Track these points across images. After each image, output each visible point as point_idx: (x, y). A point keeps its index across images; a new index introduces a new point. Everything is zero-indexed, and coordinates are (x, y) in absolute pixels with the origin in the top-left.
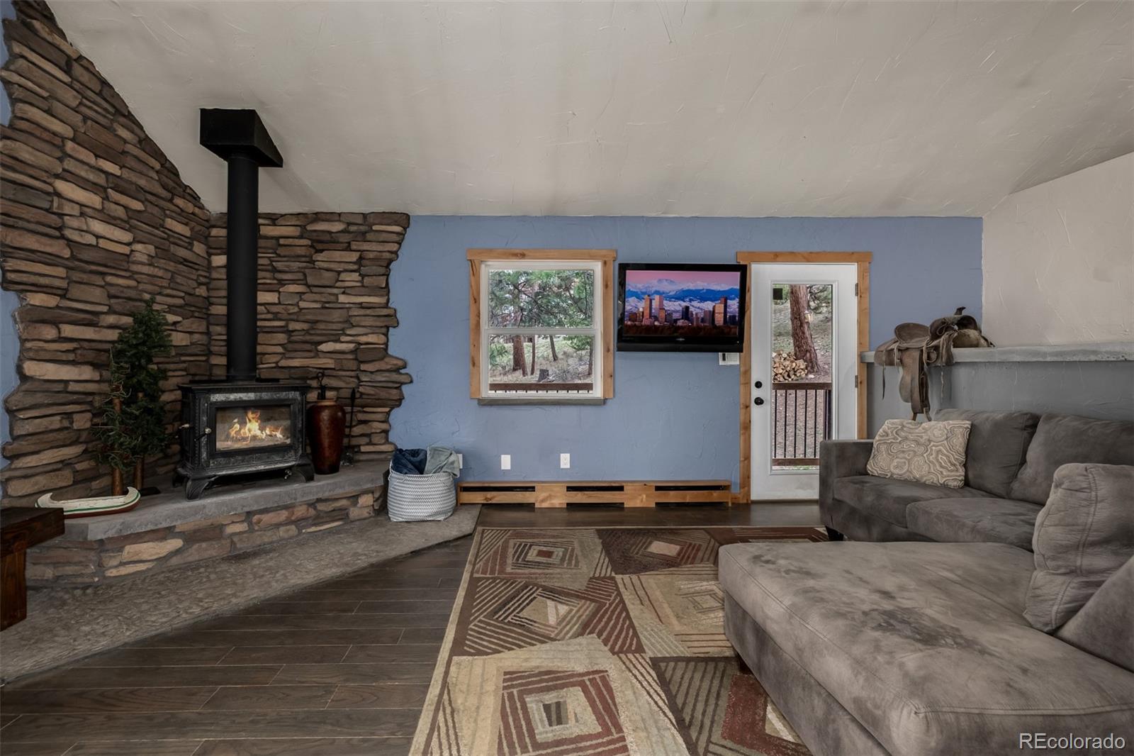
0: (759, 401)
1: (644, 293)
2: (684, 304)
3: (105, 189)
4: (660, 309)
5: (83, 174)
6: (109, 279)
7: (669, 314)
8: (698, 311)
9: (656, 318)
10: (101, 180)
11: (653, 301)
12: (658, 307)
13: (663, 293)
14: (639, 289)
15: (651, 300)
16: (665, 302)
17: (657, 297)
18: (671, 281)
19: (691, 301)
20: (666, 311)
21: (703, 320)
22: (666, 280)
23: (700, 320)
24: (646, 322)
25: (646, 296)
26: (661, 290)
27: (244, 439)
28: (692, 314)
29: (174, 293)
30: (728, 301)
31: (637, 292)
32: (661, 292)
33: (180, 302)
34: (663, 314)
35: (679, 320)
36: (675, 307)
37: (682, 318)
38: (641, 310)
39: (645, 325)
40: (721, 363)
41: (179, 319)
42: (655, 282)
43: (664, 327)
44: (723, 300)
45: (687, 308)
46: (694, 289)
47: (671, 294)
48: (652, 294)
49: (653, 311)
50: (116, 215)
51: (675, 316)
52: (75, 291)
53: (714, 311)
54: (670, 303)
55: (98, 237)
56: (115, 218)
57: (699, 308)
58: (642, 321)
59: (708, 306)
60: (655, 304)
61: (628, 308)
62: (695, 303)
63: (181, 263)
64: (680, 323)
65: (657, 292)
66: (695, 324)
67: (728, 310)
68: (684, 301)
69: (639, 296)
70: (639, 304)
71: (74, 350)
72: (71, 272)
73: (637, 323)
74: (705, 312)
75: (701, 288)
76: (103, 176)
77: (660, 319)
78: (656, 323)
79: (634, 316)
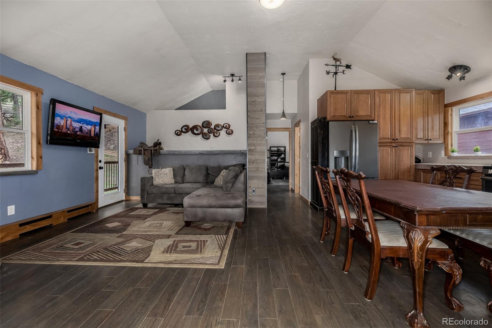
0: (101, 168)
1: (64, 116)
2: (81, 125)
4: (71, 125)
7: (74, 129)
8: (86, 129)
9: (69, 130)
11: (68, 121)
12: (70, 124)
13: (72, 118)
14: (62, 113)
15: (67, 121)
16: (73, 122)
17: (69, 119)
18: (76, 113)
19: (83, 124)
20: (73, 127)
21: (87, 133)
22: (74, 112)
23: (86, 133)
24: (64, 130)
25: (65, 118)
26: (72, 116)
28: (83, 130)
30: (96, 127)
31: (61, 115)
32: (72, 117)
34: (71, 128)
35: (78, 131)
36: (77, 125)
37: (79, 131)
38: (62, 124)
39: (63, 132)
40: (88, 152)
42: (69, 112)
43: (72, 134)
44: (94, 126)
45: (81, 127)
46: (84, 119)
47: (75, 119)
48: (68, 118)
49: (68, 126)
51: (77, 130)
53: (91, 130)
54: (75, 123)
57: (86, 128)
58: (62, 130)
59: (89, 127)
60: (69, 122)
61: (56, 122)
62: (84, 125)
64: (78, 133)
65: (70, 117)
66: (84, 134)
67: (96, 130)
68: (80, 124)
69: (62, 117)
70: (61, 121)
73: (60, 130)
74: (88, 130)
75: (87, 119)
77: (70, 130)
78: (69, 132)
79: (58, 127)
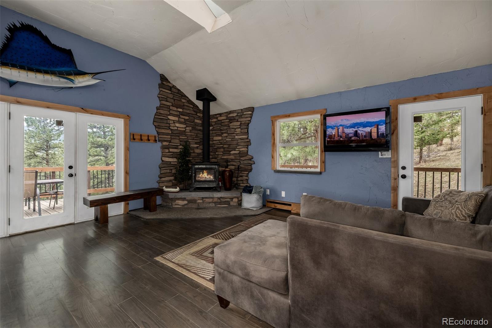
0: (404, 177)
1: (334, 126)
2: (355, 130)
3: (179, 115)
4: (343, 133)
5: (174, 113)
6: (180, 137)
7: (347, 135)
8: (362, 132)
9: (341, 137)
10: (178, 113)
11: (339, 129)
12: (341, 132)
13: (344, 125)
14: (332, 124)
15: (338, 129)
16: (345, 129)
17: (341, 128)
18: (348, 120)
19: (358, 128)
20: (346, 133)
21: (365, 136)
22: (345, 119)
23: (364, 136)
24: (336, 138)
25: (336, 128)
26: (343, 124)
27: (203, 178)
28: (359, 134)
29: (197, 139)
30: (379, 126)
31: (331, 126)
32: (343, 125)
33: (199, 141)
34: (344, 135)
35: (352, 137)
36: (351, 131)
37: (354, 136)
38: (334, 133)
39: (336, 140)
40: (380, 156)
41: (198, 146)
42: (340, 121)
43: (345, 140)
44: (376, 126)
45: (356, 131)
46: (359, 122)
47: (347, 125)
48: (339, 126)
49: (339, 134)
50: (182, 121)
51: (350, 135)
52: (172, 141)
53: (371, 132)
54: (348, 130)
55: (178, 127)
56: (181, 122)
57: (362, 131)
58: (334, 139)
59: (368, 129)
60: (340, 130)
61: (328, 133)
62: (360, 129)
63: (199, 131)
64: (353, 138)
65: (341, 125)
66: (361, 139)
67: (379, 130)
68: (355, 128)
69: (332, 128)
70: (333, 131)
71: (173, 154)
72: (171, 137)
73: (332, 139)
74: (366, 133)
75: (363, 121)
76: (179, 112)
77: (343, 137)
78: (341, 139)
79: (330, 137)
